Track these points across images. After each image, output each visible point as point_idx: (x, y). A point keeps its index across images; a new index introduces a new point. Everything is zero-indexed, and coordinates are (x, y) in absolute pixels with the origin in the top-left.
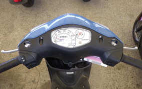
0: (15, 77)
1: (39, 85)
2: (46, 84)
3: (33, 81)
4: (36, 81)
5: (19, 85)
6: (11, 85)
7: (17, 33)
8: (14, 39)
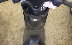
0: (7, 23)
1: (19, 28)
2: (22, 28)
3: (16, 26)
4: (18, 26)
5: (9, 27)
6: (5, 27)
7: (10, 3)
8: (8, 5)
